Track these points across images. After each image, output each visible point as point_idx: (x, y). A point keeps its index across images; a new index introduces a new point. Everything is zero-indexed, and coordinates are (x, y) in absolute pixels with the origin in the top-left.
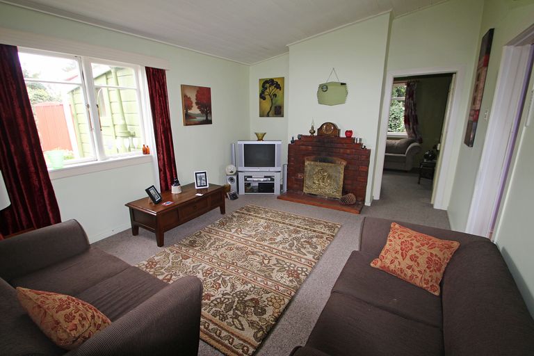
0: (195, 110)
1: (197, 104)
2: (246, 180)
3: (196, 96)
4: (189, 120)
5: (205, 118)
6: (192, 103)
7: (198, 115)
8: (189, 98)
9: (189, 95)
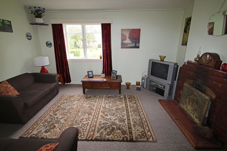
0: (128, 41)
1: (129, 38)
2: (150, 82)
3: (129, 34)
4: (124, 46)
5: (134, 45)
6: (126, 37)
7: (129, 44)
8: (125, 35)
9: (124, 33)
